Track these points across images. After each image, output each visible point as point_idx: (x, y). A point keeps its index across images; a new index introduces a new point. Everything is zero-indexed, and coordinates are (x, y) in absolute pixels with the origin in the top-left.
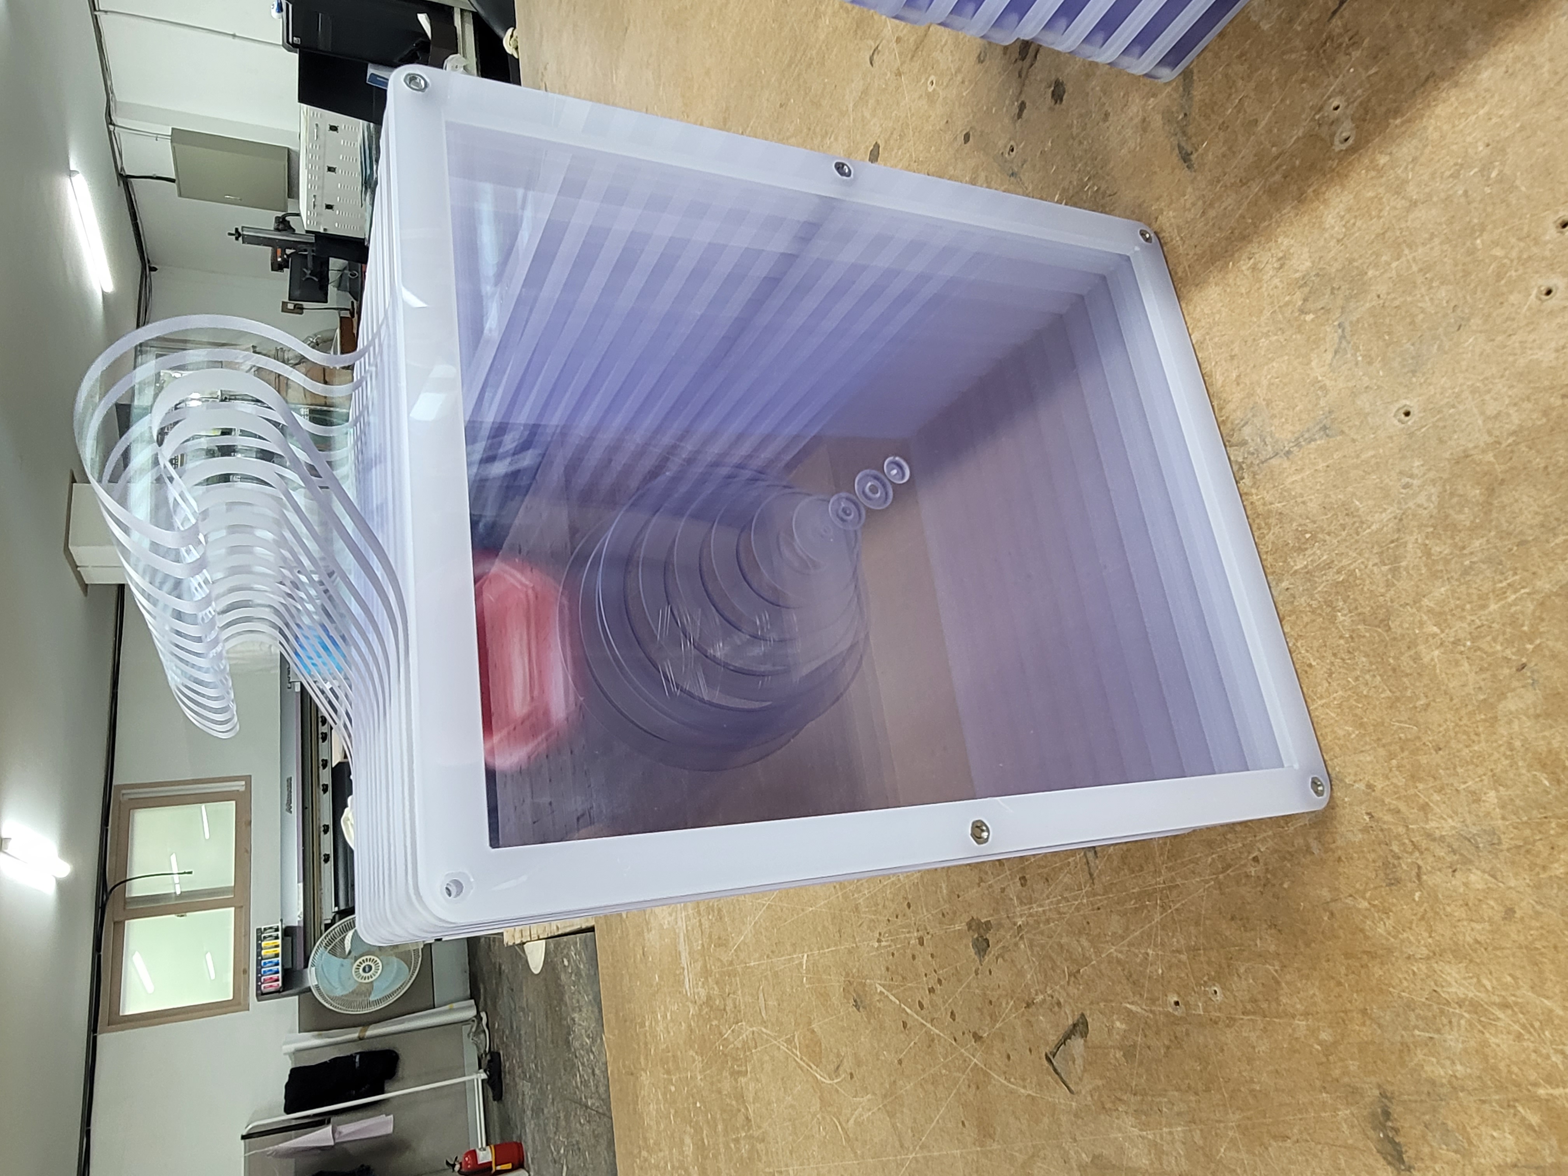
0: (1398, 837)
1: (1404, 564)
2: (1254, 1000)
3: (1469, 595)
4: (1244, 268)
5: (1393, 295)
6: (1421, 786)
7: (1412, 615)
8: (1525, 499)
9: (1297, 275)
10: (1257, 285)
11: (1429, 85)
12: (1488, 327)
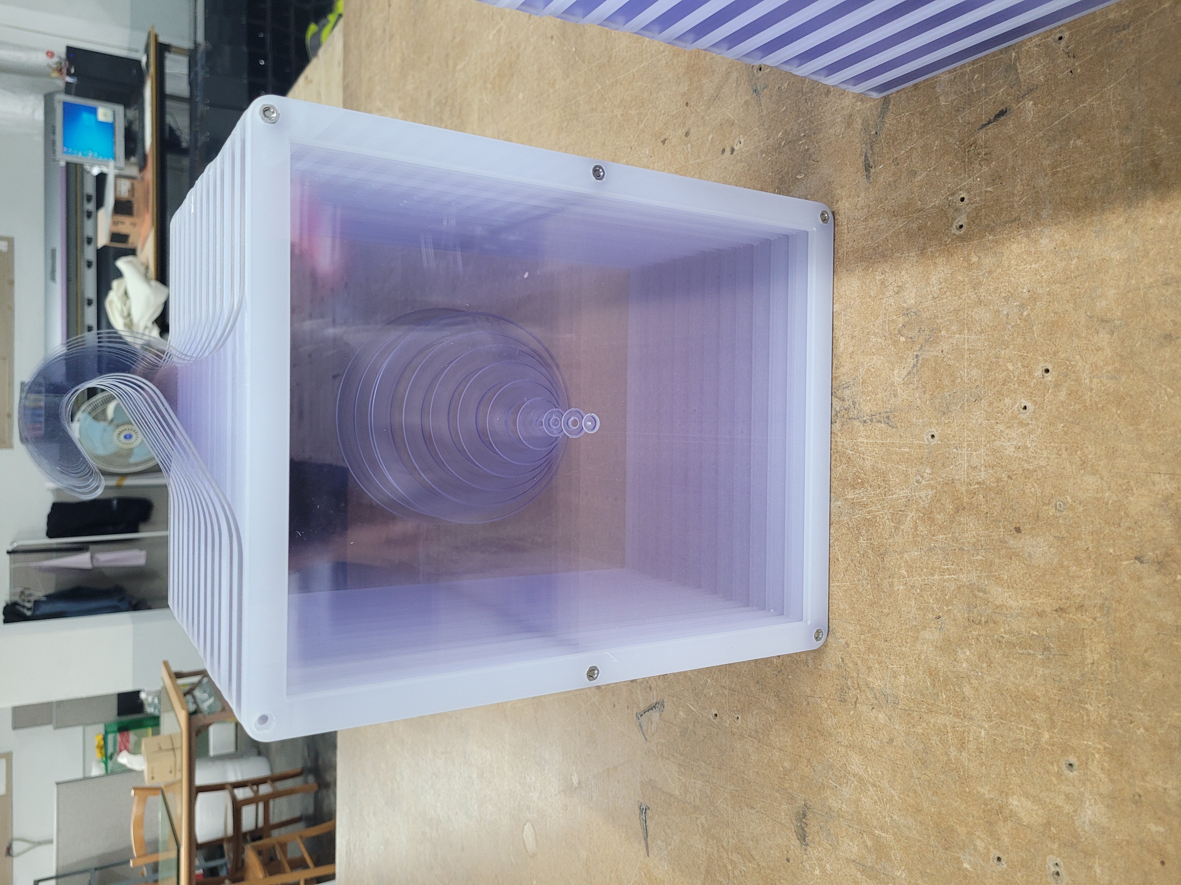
0: (852, 677)
1: (902, 527)
2: (757, 732)
3: (927, 563)
4: (877, 278)
5: (949, 356)
6: (871, 656)
7: (897, 559)
8: (971, 525)
9: (905, 305)
10: (881, 296)
11: (1015, 224)
12: (989, 410)
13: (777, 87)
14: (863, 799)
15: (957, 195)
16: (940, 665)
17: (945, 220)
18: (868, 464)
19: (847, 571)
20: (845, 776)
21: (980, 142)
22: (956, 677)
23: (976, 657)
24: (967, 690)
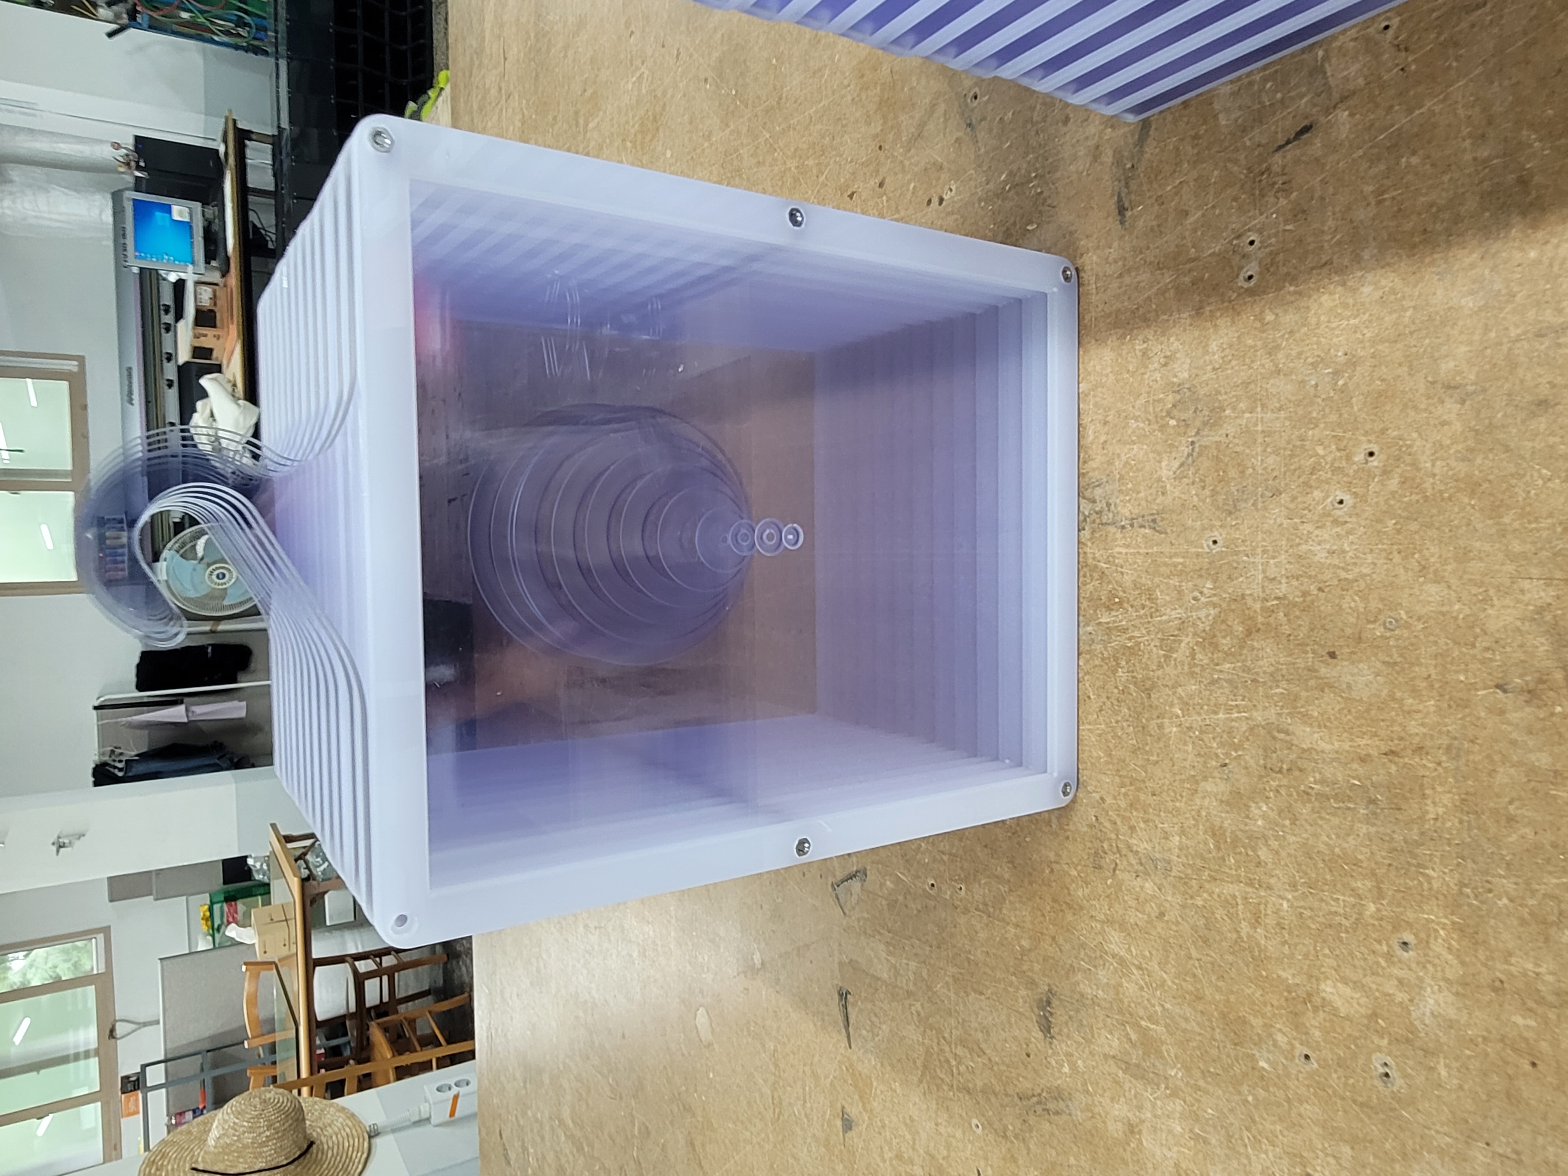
0: (1109, 839)
1: (1175, 655)
2: (985, 904)
3: (1209, 699)
4: (1137, 347)
5: (1237, 441)
6: (1135, 814)
7: (1168, 695)
8: (1268, 650)
9: (1175, 380)
10: (1142, 370)
11: (1325, 271)
12: (1292, 506)
13: (998, 119)
14: (1126, 984)
15: (1244, 238)
16: (1226, 824)
17: (1228, 270)
18: (1128, 580)
19: (1101, 711)
20: (1101, 956)
21: (1276, 168)
22: (1248, 838)
23: (1275, 812)
24: (1263, 854)
